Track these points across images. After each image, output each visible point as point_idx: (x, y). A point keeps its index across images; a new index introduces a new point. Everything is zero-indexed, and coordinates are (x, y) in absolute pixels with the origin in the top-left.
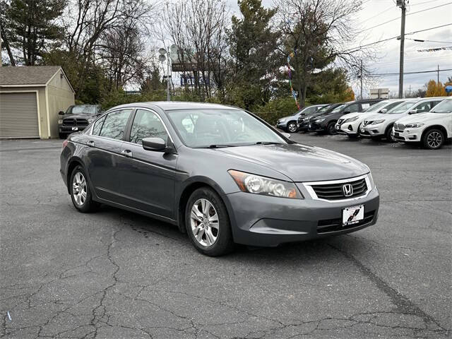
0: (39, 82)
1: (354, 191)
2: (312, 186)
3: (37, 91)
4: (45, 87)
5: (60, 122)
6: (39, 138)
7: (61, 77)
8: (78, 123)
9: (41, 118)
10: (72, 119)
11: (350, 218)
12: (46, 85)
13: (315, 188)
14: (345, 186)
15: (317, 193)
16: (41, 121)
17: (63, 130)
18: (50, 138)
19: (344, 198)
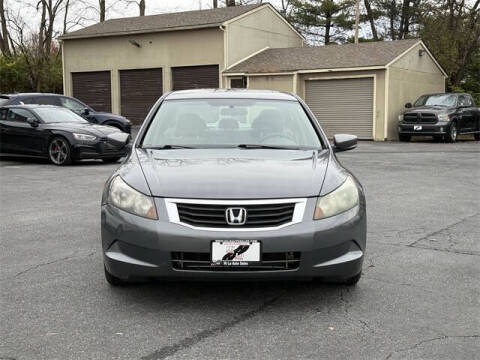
0: (378, 63)
1: (248, 219)
2: (178, 204)
3: (375, 76)
4: (385, 69)
5: (400, 118)
6: (372, 140)
7: (420, 55)
8: (423, 120)
9: (378, 113)
10: (415, 114)
11: (229, 257)
12: (386, 67)
13: (180, 207)
14: (231, 210)
15: (180, 214)
16: (377, 117)
17: (404, 129)
18: (386, 140)
19: (227, 226)
